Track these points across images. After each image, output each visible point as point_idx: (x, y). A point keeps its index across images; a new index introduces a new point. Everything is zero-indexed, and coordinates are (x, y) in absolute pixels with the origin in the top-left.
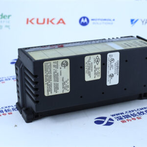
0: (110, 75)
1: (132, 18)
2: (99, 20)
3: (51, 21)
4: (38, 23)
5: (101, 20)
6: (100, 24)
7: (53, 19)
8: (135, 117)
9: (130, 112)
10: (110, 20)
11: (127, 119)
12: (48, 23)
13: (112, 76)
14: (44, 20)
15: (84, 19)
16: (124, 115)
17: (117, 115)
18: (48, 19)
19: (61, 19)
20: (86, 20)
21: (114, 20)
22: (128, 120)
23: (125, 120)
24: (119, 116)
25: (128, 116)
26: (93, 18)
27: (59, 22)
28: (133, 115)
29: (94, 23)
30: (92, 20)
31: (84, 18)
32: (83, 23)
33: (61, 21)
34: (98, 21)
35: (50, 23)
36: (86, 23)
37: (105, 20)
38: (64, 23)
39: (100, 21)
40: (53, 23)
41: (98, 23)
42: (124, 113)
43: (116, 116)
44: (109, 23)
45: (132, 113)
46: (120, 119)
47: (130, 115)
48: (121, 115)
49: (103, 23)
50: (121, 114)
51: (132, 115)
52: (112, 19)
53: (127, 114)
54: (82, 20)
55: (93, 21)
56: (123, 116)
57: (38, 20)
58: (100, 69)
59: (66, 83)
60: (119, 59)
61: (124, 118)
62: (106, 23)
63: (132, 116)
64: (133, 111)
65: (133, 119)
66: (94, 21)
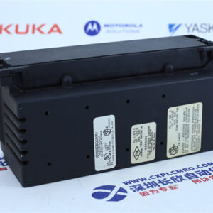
0: (110, 132)
1: (172, 23)
2: (117, 25)
3: (39, 29)
4: (17, 32)
5: (120, 26)
6: (119, 32)
7: (42, 26)
8: (167, 186)
9: (158, 176)
10: (135, 26)
11: (151, 189)
12: (33, 32)
13: (106, 132)
14: (28, 26)
15: (93, 25)
16: (146, 182)
17: (134, 181)
18: (34, 26)
19: (55, 26)
20: (95, 27)
21: (141, 26)
22: (152, 191)
23: (148, 190)
24: (137, 183)
25: (153, 184)
26: (107, 23)
27: (51, 31)
28: (163, 182)
29: (108, 31)
30: (106, 26)
31: (93, 23)
32: (90, 30)
33: (55, 29)
34: (115, 28)
35: (37, 32)
36: (95, 30)
37: (127, 25)
38: (59, 31)
39: (118, 28)
40: (42, 32)
41: (114, 32)
42: (148, 178)
43: (133, 184)
44: (133, 31)
45: (161, 179)
46: (139, 189)
47: (157, 182)
48: (141, 183)
49: (124, 30)
50: (142, 180)
51: (160, 182)
52: (138, 24)
53: (152, 180)
54: (90, 27)
55: (107, 28)
56: (145, 184)
57: (17, 27)
58: (132, 139)
59: (173, 122)
60: (96, 160)
61: (145, 187)
62: (127, 31)
63: (161, 184)
64: (163, 175)
65: (161, 189)
66: (109, 28)
